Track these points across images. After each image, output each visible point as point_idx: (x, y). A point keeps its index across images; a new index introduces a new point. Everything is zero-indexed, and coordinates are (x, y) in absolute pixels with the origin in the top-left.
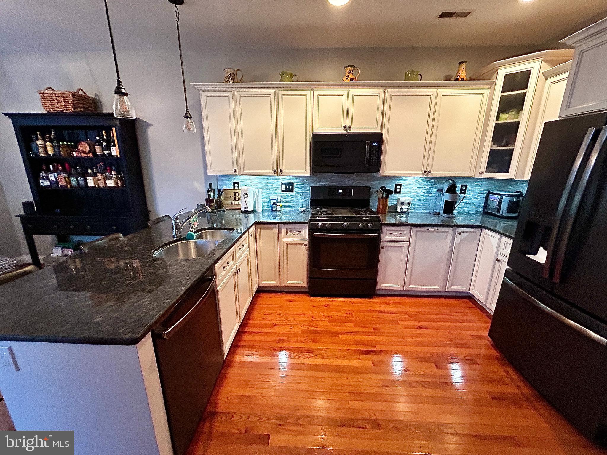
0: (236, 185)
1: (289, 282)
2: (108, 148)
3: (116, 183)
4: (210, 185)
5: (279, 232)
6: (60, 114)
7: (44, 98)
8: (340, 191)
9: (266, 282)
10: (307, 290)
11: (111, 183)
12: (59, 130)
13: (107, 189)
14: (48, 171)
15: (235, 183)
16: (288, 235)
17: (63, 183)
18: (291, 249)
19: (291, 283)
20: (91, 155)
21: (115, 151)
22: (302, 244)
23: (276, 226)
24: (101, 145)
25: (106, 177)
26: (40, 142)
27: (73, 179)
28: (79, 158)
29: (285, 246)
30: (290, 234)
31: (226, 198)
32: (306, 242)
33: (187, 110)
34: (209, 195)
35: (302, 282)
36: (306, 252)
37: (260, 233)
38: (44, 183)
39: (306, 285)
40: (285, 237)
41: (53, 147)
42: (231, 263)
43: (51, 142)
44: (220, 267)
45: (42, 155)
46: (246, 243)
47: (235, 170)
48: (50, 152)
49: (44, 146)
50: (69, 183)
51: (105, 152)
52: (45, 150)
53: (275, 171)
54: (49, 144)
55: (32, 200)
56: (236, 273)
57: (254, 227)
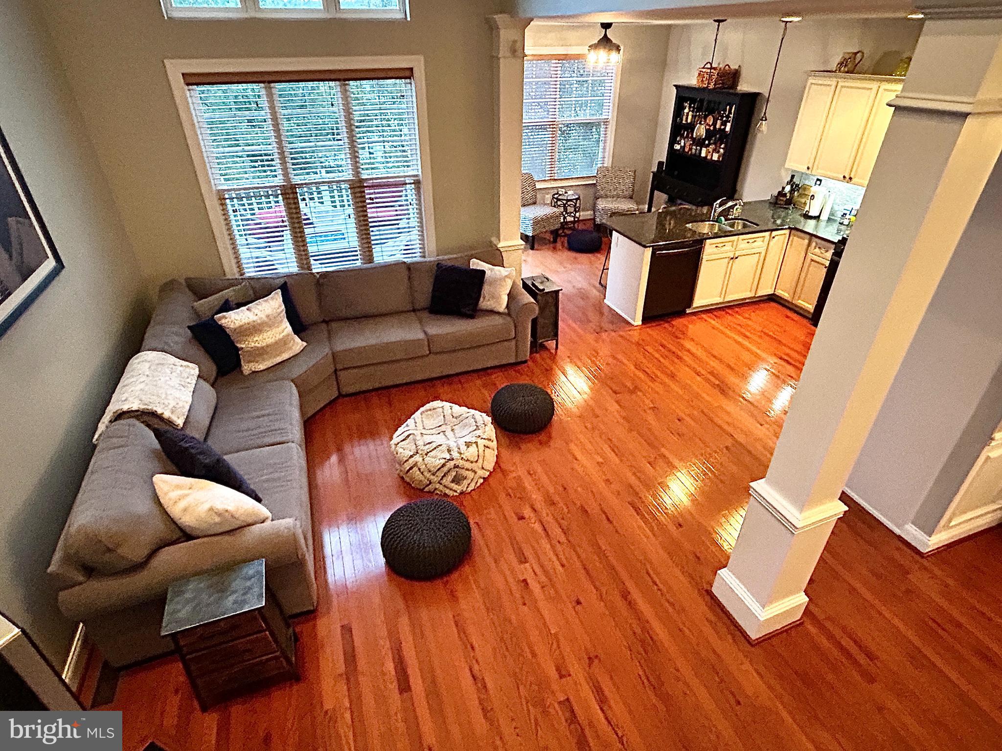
0: (818, 182)
1: (800, 301)
2: (724, 124)
3: (720, 156)
4: (793, 177)
5: (809, 245)
6: (704, 90)
7: (699, 74)
9: (779, 292)
10: (810, 317)
11: (715, 157)
12: (701, 101)
13: (712, 161)
14: (682, 136)
15: (818, 180)
16: (815, 251)
17: (687, 149)
18: (814, 267)
19: (801, 303)
21: (728, 128)
22: (823, 264)
23: (808, 236)
24: (722, 120)
26: (686, 111)
27: (694, 147)
29: (809, 260)
30: (817, 250)
31: (800, 196)
32: (827, 263)
34: (783, 188)
35: (811, 306)
37: (793, 239)
38: (677, 147)
39: (812, 311)
40: (812, 251)
41: (692, 116)
42: (728, 247)
43: (693, 111)
44: (711, 244)
45: (684, 122)
46: (763, 241)
47: (808, 168)
48: (689, 121)
49: (688, 114)
50: (691, 149)
51: (723, 127)
52: (687, 118)
53: (844, 177)
54: (690, 113)
55: (665, 161)
56: (732, 258)
57: (787, 232)
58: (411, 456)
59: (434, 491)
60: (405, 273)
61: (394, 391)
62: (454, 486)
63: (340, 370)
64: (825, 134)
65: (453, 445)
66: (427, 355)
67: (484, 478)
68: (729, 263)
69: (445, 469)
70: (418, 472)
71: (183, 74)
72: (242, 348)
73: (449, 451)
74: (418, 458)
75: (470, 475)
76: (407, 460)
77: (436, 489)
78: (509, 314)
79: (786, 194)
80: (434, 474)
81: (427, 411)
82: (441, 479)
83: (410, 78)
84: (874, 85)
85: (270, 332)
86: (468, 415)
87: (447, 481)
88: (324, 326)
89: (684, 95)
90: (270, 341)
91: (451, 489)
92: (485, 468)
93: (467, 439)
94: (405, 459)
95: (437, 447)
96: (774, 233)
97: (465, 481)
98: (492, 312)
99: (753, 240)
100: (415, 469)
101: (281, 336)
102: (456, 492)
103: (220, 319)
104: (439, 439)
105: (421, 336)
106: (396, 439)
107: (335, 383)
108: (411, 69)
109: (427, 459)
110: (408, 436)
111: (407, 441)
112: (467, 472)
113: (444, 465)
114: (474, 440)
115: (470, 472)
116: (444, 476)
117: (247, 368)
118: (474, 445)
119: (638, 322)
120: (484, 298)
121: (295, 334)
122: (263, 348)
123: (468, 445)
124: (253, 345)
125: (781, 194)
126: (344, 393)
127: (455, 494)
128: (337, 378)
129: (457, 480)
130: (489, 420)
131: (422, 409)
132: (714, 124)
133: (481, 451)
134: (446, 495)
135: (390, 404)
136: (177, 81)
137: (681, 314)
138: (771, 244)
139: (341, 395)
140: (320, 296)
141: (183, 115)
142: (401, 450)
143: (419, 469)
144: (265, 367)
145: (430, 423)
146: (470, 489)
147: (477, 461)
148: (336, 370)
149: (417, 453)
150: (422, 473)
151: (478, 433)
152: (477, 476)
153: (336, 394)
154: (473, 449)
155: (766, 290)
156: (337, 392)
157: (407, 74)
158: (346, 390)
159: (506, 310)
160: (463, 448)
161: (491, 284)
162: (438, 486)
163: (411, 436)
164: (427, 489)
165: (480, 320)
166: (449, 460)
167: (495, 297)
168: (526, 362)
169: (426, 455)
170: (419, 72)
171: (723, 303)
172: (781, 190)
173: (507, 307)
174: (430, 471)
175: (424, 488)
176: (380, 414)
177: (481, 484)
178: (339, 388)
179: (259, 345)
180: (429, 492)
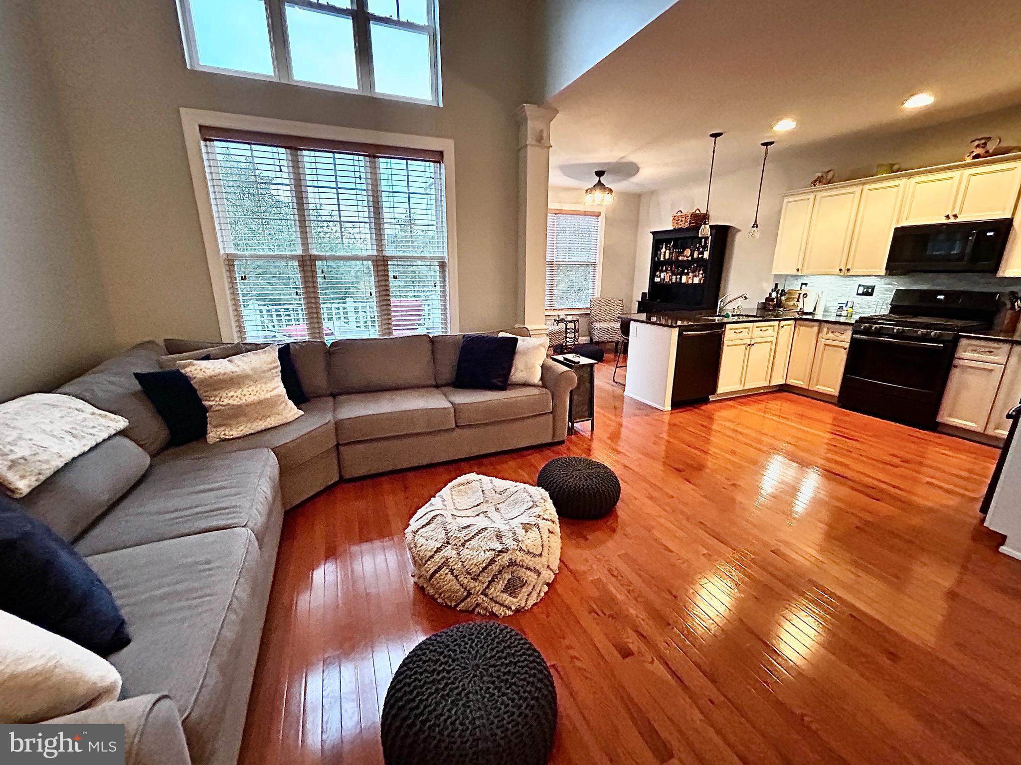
1: (818, 387)
2: (702, 253)
3: (700, 280)
4: (776, 285)
5: (819, 331)
6: (681, 229)
7: (674, 219)
8: (941, 297)
9: (792, 382)
10: (837, 400)
11: (696, 281)
12: (676, 240)
13: (693, 285)
14: (662, 271)
16: (827, 336)
17: (667, 280)
18: (829, 351)
19: (820, 388)
20: (690, 258)
21: (706, 255)
22: (842, 347)
23: (817, 324)
24: (698, 250)
25: (695, 276)
26: (663, 250)
27: (674, 277)
28: (683, 261)
29: (822, 345)
30: (830, 334)
31: (788, 299)
32: (847, 345)
33: (756, 222)
34: (770, 294)
35: (834, 390)
36: (845, 357)
37: (799, 329)
38: (657, 280)
39: (837, 394)
40: (825, 337)
41: (670, 253)
42: (745, 333)
43: (670, 250)
44: (730, 329)
45: (662, 259)
46: (773, 330)
47: (798, 270)
48: (667, 257)
49: (665, 252)
50: (671, 280)
51: (700, 256)
52: (665, 256)
53: (841, 270)
54: (668, 251)
55: (647, 292)
56: (749, 345)
57: (792, 322)
58: (439, 550)
59: (474, 609)
60: (428, 346)
61: (411, 475)
62: (507, 599)
63: (345, 444)
64: (810, 239)
65: (503, 528)
66: (453, 429)
67: (548, 584)
68: (746, 349)
69: (495, 568)
70: (450, 577)
71: (201, 127)
72: (211, 406)
73: (499, 537)
74: (449, 552)
75: (532, 577)
76: (431, 557)
77: (478, 605)
78: (544, 386)
79: (774, 299)
80: (475, 579)
81: (459, 485)
82: (488, 587)
83: (440, 163)
84: (858, 189)
85: (253, 388)
86: (516, 489)
87: (496, 591)
88: (331, 399)
89: (659, 239)
90: (250, 399)
91: (502, 605)
92: (551, 567)
93: (525, 519)
94: (429, 554)
95: (479, 533)
96: (783, 323)
97: (524, 589)
98: (526, 385)
99: (765, 328)
100: (444, 570)
101: (268, 395)
102: (509, 608)
103: (185, 366)
104: (481, 522)
105: (447, 405)
106: (414, 524)
107: (336, 462)
108: (441, 153)
109: (465, 552)
110: (433, 518)
111: (432, 525)
112: (528, 573)
113: (492, 561)
114: (533, 520)
115: (532, 574)
116: (492, 580)
117: (213, 435)
118: (535, 529)
119: (668, 407)
120: (516, 369)
121: (290, 398)
122: (240, 406)
123: (526, 527)
124: (226, 401)
125: (769, 299)
126: (348, 477)
127: (510, 613)
128: (338, 454)
129: (513, 587)
130: (546, 494)
131: (450, 485)
132: (692, 255)
133: (545, 537)
134: (493, 615)
135: (406, 488)
136: (191, 133)
137: (706, 401)
138: (781, 333)
139: (342, 481)
140: (329, 366)
141: (194, 170)
142: (421, 541)
143: (452, 571)
144: (241, 434)
145: (464, 502)
146: (531, 603)
147: (541, 555)
148: (338, 445)
149: (448, 543)
150: (456, 577)
151: (537, 511)
152: (541, 581)
153: (336, 478)
154: (534, 534)
155: (778, 381)
156: (338, 475)
157: (437, 157)
158: (352, 472)
159: (541, 382)
160: (520, 532)
161: (525, 353)
162: (481, 598)
163: (439, 518)
164: (461, 606)
165: (512, 391)
166: (499, 552)
167: (529, 368)
168: (562, 442)
169: (463, 545)
170: (449, 156)
171: (743, 391)
172: (768, 296)
173: (542, 379)
174: (469, 573)
175: (457, 605)
176: (392, 502)
177: (546, 593)
178: (340, 472)
179: (235, 403)
180: (466, 611)
